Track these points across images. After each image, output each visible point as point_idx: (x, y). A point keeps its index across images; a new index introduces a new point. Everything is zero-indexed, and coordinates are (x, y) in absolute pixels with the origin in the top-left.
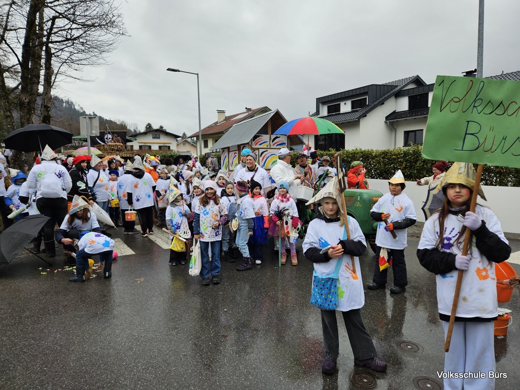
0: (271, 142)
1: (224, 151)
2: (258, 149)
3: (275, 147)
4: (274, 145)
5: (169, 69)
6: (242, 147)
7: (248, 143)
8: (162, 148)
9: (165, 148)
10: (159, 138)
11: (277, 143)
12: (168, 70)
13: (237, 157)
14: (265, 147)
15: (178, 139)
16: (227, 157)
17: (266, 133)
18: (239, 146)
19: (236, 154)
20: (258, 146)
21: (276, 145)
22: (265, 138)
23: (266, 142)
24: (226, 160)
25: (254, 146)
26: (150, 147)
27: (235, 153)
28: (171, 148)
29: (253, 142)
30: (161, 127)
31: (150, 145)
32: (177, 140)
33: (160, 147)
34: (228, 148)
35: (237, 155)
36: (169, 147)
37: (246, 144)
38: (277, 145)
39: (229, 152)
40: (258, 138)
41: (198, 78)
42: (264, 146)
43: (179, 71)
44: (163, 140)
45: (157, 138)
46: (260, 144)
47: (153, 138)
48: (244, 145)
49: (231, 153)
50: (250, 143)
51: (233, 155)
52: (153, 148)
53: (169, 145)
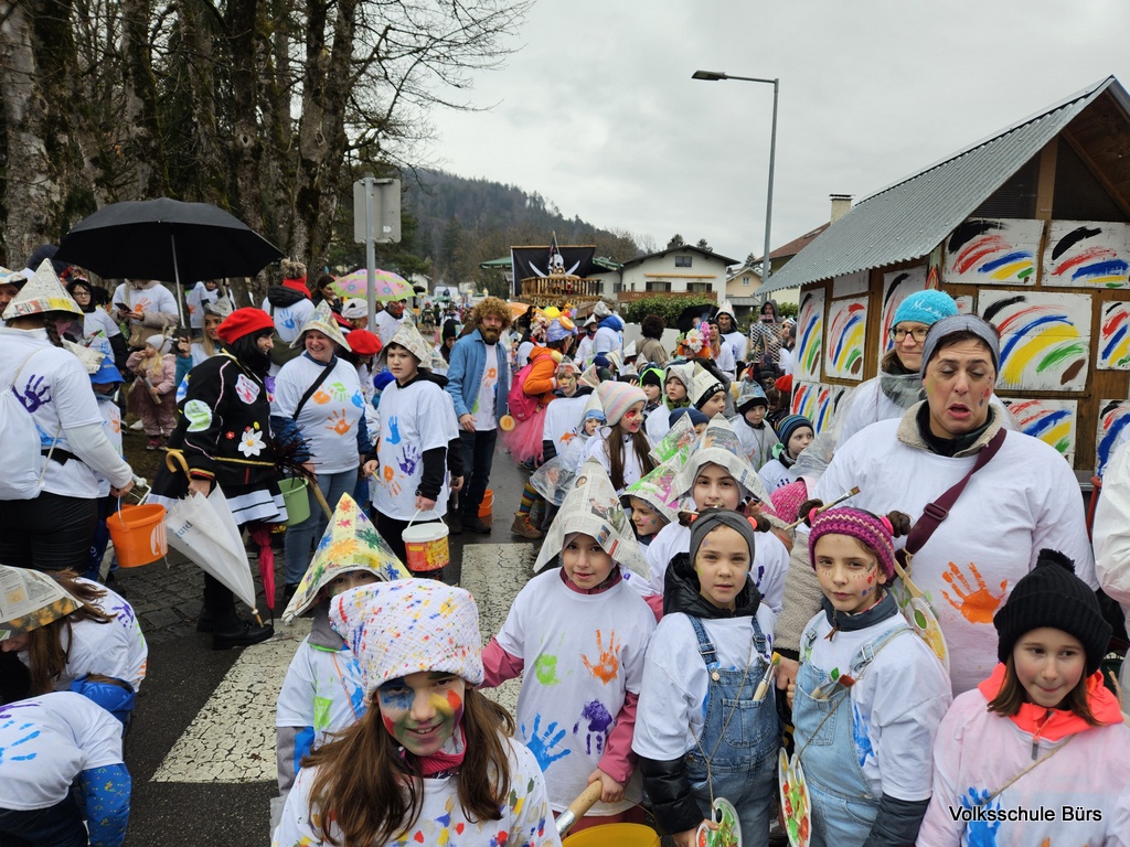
0: (1048, 254)
1: (809, 296)
2: (974, 289)
3: (1066, 279)
4: (1060, 270)
5: (697, 76)
6: (888, 279)
7: (923, 261)
8: (695, 289)
9: (701, 288)
10: (690, 266)
11: (1080, 259)
12: (695, 76)
13: (861, 324)
14: (1014, 279)
15: (733, 267)
16: (820, 321)
17: (1026, 212)
18: (875, 276)
19: (858, 312)
20: (973, 276)
21: (1074, 269)
22: (1020, 234)
23: (1020, 256)
24: (816, 334)
25: (952, 277)
26: (668, 285)
27: (853, 308)
28: (714, 289)
29: (952, 258)
30: (703, 243)
31: (668, 280)
32: (730, 271)
33: (690, 286)
34: (827, 285)
35: (863, 314)
36: (709, 286)
37: (914, 263)
38: (1081, 272)
39: (829, 300)
40: (978, 238)
41: (776, 92)
42: (1010, 274)
43: (724, 77)
44: (699, 270)
45: (686, 266)
46: (987, 268)
47: (677, 265)
48: (902, 271)
49: (835, 308)
50: (935, 262)
51: (846, 316)
52: (674, 288)
53: (709, 281)
